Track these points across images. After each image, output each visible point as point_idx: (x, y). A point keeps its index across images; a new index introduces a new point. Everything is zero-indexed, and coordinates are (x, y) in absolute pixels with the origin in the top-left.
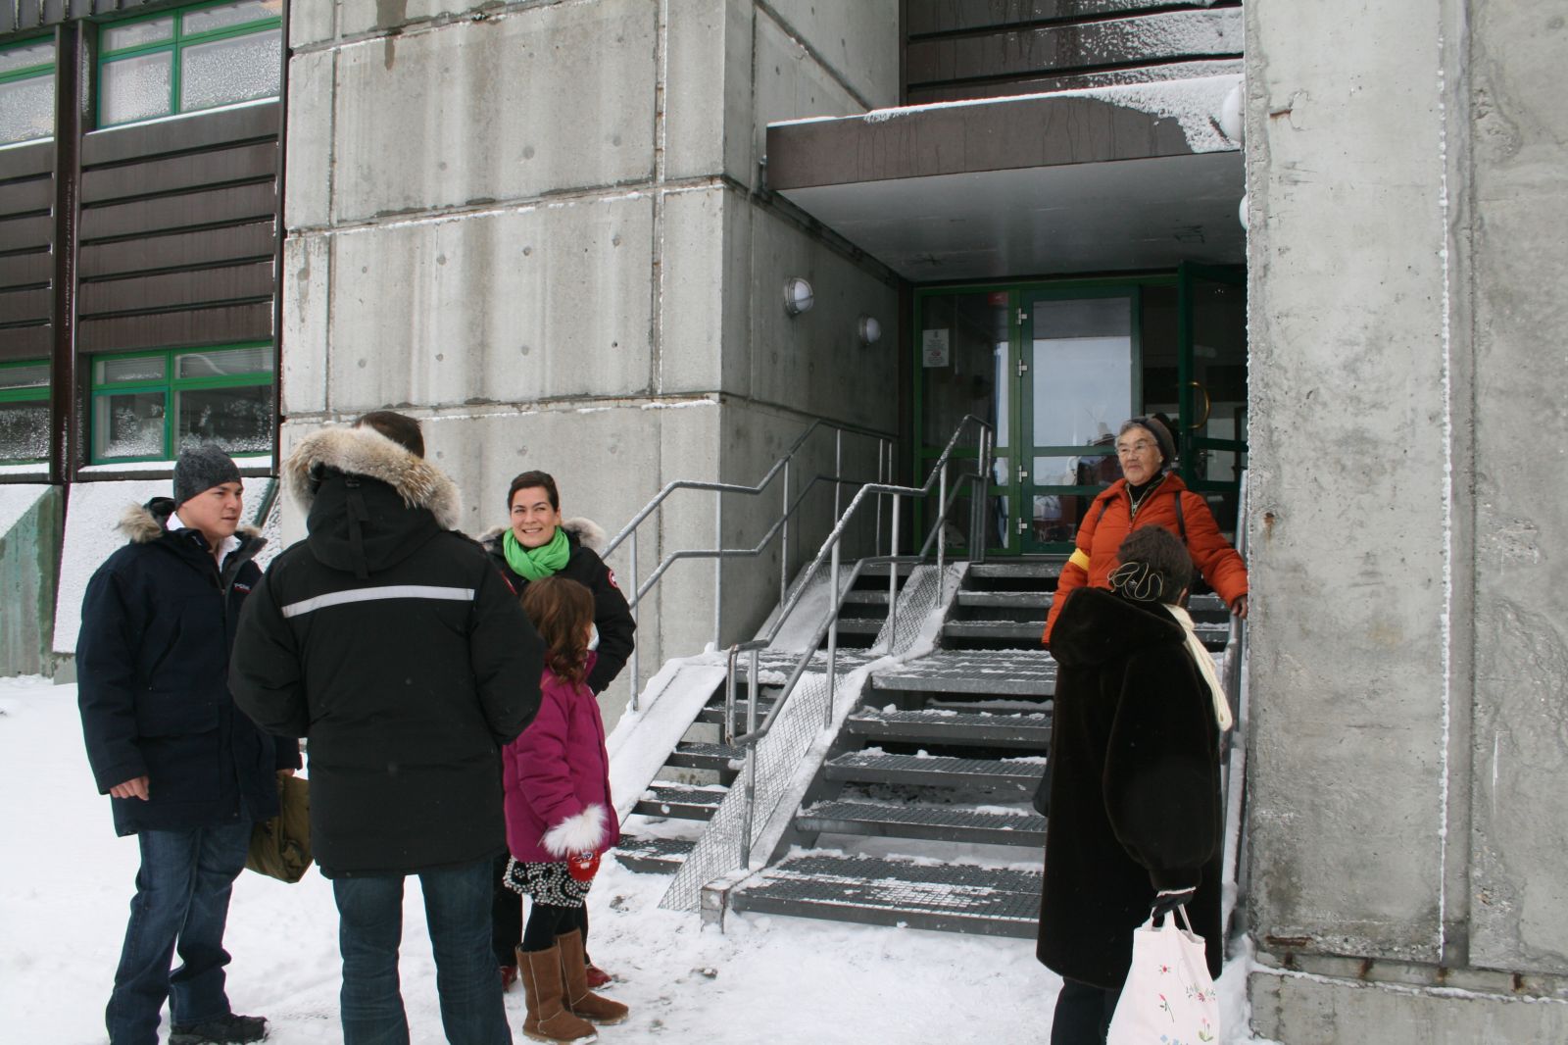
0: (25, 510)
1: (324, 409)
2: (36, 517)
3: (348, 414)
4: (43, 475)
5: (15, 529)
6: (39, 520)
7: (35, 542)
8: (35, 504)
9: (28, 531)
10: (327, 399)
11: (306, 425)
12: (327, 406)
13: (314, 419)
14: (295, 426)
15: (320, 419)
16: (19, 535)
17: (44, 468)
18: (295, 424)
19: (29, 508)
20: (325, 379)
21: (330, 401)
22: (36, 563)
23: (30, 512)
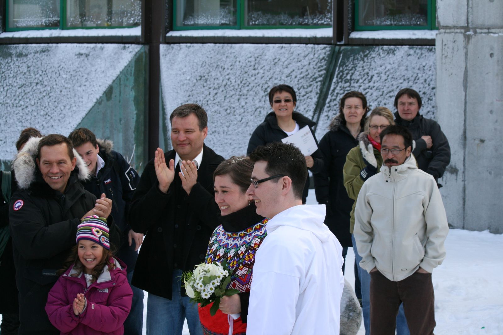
0: (126, 64)
1: (466, 25)
2: (133, 69)
3: (481, 28)
4: (136, 37)
5: (118, 78)
6: (135, 71)
7: (132, 88)
8: (132, 60)
9: (127, 80)
10: (468, 19)
11: (453, 34)
12: (468, 23)
13: (459, 31)
14: (446, 35)
15: (463, 31)
16: (122, 82)
17: (137, 32)
18: (445, 32)
19: (128, 63)
20: (466, 7)
21: (470, 21)
22: (133, 103)
23: (128, 66)
